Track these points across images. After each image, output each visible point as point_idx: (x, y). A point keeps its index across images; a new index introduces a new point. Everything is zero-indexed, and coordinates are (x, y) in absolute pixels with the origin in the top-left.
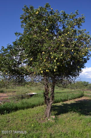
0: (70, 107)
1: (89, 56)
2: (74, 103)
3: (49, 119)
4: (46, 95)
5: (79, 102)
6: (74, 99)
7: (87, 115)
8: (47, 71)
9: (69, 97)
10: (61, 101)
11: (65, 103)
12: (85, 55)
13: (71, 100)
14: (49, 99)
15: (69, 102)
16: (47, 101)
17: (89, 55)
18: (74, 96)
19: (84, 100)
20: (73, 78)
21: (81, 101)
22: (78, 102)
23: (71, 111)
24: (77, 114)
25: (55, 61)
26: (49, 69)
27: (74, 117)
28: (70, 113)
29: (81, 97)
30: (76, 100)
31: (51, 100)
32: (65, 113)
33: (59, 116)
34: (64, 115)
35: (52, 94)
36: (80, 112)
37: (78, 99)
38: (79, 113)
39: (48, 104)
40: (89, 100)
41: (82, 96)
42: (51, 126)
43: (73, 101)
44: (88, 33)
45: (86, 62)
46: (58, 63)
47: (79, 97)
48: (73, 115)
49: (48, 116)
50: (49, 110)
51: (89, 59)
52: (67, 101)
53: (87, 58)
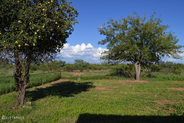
0: (46, 91)
1: (71, 30)
2: (51, 87)
3: (23, 107)
4: (18, 76)
5: (57, 85)
6: (49, 82)
7: (68, 96)
8: (26, 44)
9: (43, 81)
10: (33, 86)
11: (39, 87)
12: (68, 29)
13: (46, 83)
14: (22, 82)
15: (44, 86)
16: (20, 84)
17: (71, 28)
18: (49, 79)
19: (62, 82)
20: (52, 54)
21: (58, 84)
22: (54, 86)
23: (49, 95)
24: (57, 97)
25: (36, 33)
26: (28, 43)
27: (53, 100)
28: (48, 97)
29: (58, 80)
30: (53, 83)
31: (25, 83)
32: (42, 98)
33: (35, 102)
34: (42, 100)
35: (27, 76)
36: (59, 94)
37: (54, 82)
38: (59, 96)
39: (22, 88)
40: (67, 82)
41: (59, 78)
42: (29, 113)
43: (48, 85)
44: (71, 3)
45: (67, 36)
46: (39, 36)
47: (56, 80)
48: (52, 99)
49: (22, 103)
50: (23, 96)
51: (71, 33)
52: (41, 85)
53: (68, 32)
